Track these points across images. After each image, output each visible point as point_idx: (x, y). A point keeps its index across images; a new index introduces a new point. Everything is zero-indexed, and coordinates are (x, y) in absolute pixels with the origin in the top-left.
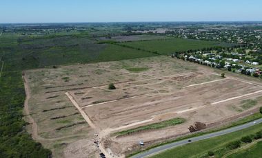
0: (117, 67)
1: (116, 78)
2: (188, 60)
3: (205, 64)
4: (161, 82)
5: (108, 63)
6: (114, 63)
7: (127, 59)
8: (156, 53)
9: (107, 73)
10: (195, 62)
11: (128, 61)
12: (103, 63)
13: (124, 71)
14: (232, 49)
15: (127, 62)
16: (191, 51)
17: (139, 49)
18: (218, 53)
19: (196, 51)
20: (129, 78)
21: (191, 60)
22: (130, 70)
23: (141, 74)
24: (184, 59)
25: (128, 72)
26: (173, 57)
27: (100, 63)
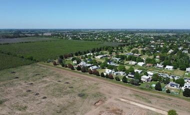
2: (79, 68)
3: (109, 77)
10: (91, 73)
14: (121, 49)
16: (80, 53)
18: (111, 54)
19: (85, 53)
21: (85, 70)
26: (55, 64)
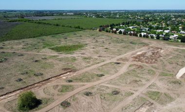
0: (35, 47)
1: (36, 68)
4: (124, 69)
5: (21, 41)
6: (30, 41)
7: (47, 35)
8: (79, 27)
9: (17, 59)
11: (49, 37)
12: (12, 42)
13: (48, 52)
15: (48, 39)
17: (57, 25)
18: (139, 26)
20: (62, 65)
22: (58, 49)
23: (76, 54)
24: (115, 32)
25: (55, 54)
26: (100, 31)
27: (6, 42)
